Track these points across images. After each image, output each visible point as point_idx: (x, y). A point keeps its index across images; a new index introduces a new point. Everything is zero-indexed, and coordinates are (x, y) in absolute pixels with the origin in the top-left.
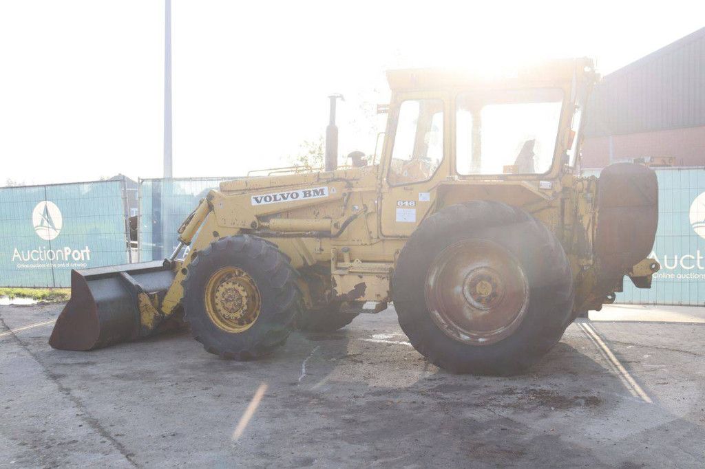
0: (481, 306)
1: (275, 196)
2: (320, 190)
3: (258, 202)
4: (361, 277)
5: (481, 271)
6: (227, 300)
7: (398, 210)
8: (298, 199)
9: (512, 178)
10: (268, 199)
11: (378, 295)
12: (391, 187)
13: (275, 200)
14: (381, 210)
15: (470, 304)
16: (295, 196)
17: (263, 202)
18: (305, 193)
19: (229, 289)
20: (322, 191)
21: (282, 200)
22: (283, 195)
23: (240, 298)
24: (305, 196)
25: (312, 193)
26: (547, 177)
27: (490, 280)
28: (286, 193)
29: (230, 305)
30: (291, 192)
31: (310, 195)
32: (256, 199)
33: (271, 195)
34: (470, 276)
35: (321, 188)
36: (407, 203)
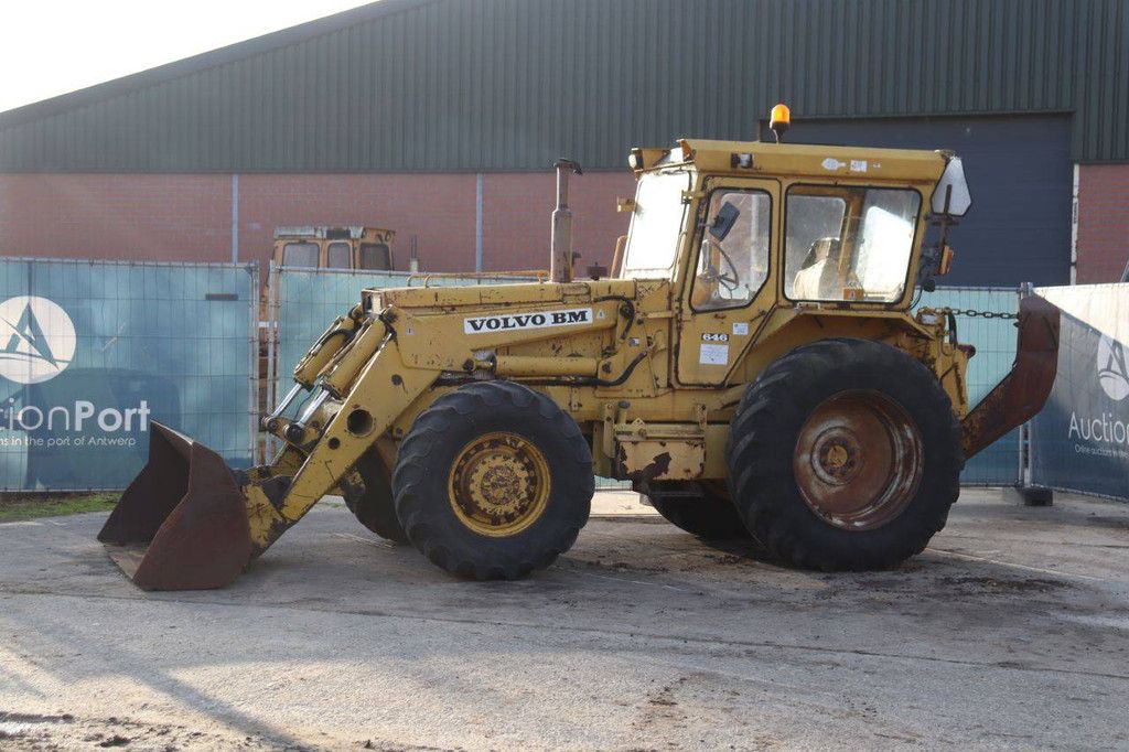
0: (834, 480)
1: (506, 320)
2: (580, 313)
3: (476, 328)
4: (664, 445)
5: (835, 433)
6: (494, 485)
7: (704, 347)
8: (543, 326)
9: (855, 306)
10: (493, 324)
11: (688, 471)
12: (695, 312)
13: (506, 325)
14: (678, 346)
15: (820, 479)
16: (538, 320)
17: (485, 329)
18: (556, 316)
19: (497, 468)
20: (583, 314)
21: (518, 327)
22: (519, 319)
23: (517, 480)
24: (556, 321)
25: (567, 317)
26: (897, 307)
27: (845, 444)
28: (524, 315)
29: (500, 493)
30: (533, 314)
31: (564, 321)
32: (473, 323)
33: (499, 318)
34: (822, 440)
35: (582, 310)
36: (716, 338)
